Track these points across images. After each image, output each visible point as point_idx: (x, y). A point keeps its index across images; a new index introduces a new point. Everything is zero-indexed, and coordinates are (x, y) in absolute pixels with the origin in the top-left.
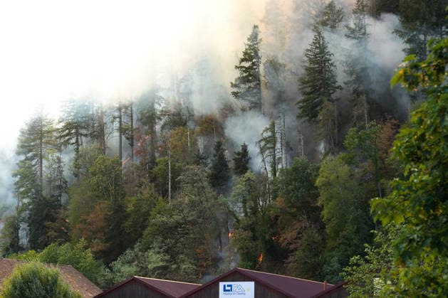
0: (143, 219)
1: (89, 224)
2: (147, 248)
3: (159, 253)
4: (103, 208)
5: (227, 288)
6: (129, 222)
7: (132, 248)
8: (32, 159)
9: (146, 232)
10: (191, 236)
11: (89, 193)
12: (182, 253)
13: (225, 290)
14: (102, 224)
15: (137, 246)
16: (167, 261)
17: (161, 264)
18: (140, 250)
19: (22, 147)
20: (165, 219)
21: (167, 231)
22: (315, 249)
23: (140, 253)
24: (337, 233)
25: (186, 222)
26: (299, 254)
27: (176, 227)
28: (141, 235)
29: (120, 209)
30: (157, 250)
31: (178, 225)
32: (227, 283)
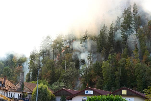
0: (59, 75)
1: (46, 75)
2: (60, 81)
3: (63, 83)
4: (50, 72)
5: (87, 92)
6: (56, 75)
7: (57, 82)
8: (33, 60)
9: (60, 78)
10: (71, 79)
11: (46, 68)
12: (69, 83)
13: (86, 92)
14: (49, 75)
15: (58, 81)
16: (65, 85)
17: (64, 86)
18: (58, 82)
19: (31, 57)
20: (65, 75)
21: (65, 78)
22: (101, 83)
23: (59, 83)
24: (106, 79)
25: (70, 76)
26: (97, 84)
27: (67, 77)
28: (59, 78)
29: (54, 72)
30: (63, 82)
31: (68, 76)
32: (86, 91)
